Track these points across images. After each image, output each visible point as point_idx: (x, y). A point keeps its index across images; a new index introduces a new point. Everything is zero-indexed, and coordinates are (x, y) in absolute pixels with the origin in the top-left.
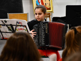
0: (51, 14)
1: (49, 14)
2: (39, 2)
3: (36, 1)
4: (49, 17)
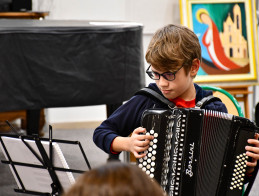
0: (250, 89)
1: (245, 89)
2: (207, 46)
4: (245, 99)
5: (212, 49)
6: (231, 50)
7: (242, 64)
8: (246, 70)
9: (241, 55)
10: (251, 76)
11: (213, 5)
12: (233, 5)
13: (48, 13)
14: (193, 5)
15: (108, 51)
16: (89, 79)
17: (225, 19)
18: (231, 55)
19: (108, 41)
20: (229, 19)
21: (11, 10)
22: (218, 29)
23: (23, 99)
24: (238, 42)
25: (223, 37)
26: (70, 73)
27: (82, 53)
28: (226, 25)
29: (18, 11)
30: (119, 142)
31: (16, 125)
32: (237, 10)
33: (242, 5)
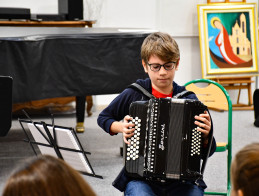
0: (253, 79)
1: (249, 79)
2: (219, 46)
3: (210, 42)
4: (248, 86)
5: (223, 48)
6: (238, 49)
7: (246, 60)
8: (250, 64)
9: (246, 52)
10: (254, 69)
11: (224, 14)
12: (240, 14)
13: (95, 22)
14: (208, 14)
15: (130, 52)
16: (115, 73)
17: (233, 25)
18: (238, 53)
19: (131, 44)
20: (237, 25)
21: (67, 19)
22: (228, 33)
23: (65, 89)
24: (244, 43)
25: (232, 39)
26: (101, 69)
27: (111, 53)
28: (234, 29)
29: (73, 20)
30: (116, 125)
31: (71, 107)
32: (243, 18)
33: (247, 14)
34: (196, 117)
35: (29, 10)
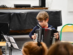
13: (49, 8)
34: (54, 34)
35: (30, 5)
